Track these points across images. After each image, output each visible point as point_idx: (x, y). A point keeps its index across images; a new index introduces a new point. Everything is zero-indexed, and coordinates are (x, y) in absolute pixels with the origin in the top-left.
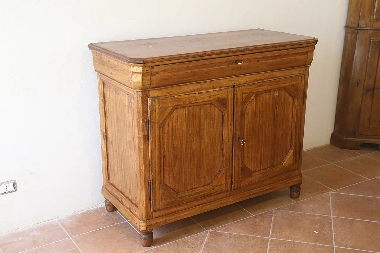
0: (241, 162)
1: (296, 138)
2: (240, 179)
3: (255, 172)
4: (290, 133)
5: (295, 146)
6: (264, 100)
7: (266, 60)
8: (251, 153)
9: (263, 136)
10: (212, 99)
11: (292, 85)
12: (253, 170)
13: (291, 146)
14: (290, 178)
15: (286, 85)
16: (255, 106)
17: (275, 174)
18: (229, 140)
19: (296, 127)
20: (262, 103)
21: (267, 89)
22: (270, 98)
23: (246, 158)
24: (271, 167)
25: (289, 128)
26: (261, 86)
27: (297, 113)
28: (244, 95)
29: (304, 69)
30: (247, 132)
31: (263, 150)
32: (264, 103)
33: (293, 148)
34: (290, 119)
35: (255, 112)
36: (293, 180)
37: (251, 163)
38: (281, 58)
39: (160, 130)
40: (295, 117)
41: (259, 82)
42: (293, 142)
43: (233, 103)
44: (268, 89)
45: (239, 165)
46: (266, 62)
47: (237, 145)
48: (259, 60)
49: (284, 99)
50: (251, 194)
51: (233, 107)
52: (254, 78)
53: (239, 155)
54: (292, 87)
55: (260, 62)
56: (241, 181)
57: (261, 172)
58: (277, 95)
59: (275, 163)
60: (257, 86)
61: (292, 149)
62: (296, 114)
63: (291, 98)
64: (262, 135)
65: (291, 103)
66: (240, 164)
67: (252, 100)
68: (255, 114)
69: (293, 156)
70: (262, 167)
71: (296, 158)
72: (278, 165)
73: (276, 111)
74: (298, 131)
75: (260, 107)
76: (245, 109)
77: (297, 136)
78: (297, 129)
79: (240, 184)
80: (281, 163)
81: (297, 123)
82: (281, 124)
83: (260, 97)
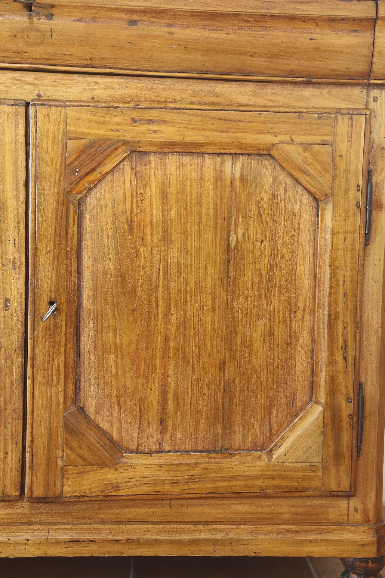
0: (61, 396)
1: (331, 362)
2: (60, 462)
3: (137, 451)
4: (305, 337)
5: (332, 392)
6: (173, 181)
7: (171, 25)
8: (112, 370)
9: (173, 319)
11: (307, 147)
12: (125, 444)
13: (313, 389)
14: (318, 524)
15: (275, 140)
16: (128, 194)
17: (234, 483)
18: (7, 300)
19: (330, 315)
20: (164, 193)
21: (178, 138)
22: (201, 179)
23: (92, 389)
24: (214, 451)
25: (299, 315)
26: (151, 122)
27: (333, 260)
28: (70, 142)
29: (368, 96)
30: (94, 288)
31: (171, 373)
32: (172, 190)
33: (323, 401)
34: (306, 282)
35: (132, 221)
36: (331, 537)
37: (115, 413)
38: (242, 28)
40: (328, 276)
42: (323, 378)
43: (22, 165)
44: (188, 139)
45: (54, 406)
46: (171, 33)
47: (42, 325)
48: (134, 17)
49: (274, 196)
50: (119, 538)
51: (23, 178)
52: (125, 91)
53: (55, 366)
54: (307, 155)
55: (140, 26)
56: (63, 471)
57: (164, 459)
58: (238, 174)
59: (237, 439)
60: (134, 121)
61: (317, 402)
62: (328, 264)
63: (306, 198)
64: (167, 315)
65: (306, 217)
66: (58, 404)
67: (112, 170)
68: (131, 228)
69: (324, 434)
70: (167, 439)
71: (337, 440)
72: (248, 451)
73: (233, 237)
74: (345, 334)
75: (156, 203)
76: (79, 197)
77: (339, 357)
78: (340, 328)
79: (59, 483)
80: (262, 449)
81: (336, 301)
82: (262, 292)
83: (152, 165)
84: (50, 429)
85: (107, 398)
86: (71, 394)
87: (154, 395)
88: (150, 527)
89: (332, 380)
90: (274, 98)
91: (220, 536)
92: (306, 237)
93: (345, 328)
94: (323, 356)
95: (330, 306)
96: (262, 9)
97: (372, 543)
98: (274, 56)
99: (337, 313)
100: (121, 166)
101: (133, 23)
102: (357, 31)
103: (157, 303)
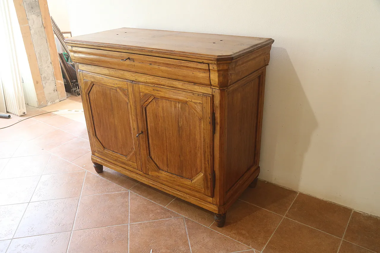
0: (146, 153)
1: (205, 164)
2: (147, 167)
3: (163, 170)
5: (205, 171)
6: (165, 106)
7: (159, 66)
8: (156, 150)
9: (168, 142)
10: (116, 86)
11: (195, 103)
12: (160, 168)
13: (201, 169)
14: (205, 201)
15: (188, 100)
16: (155, 108)
17: (184, 185)
19: (204, 151)
20: (163, 109)
21: (164, 96)
22: (171, 107)
23: (153, 153)
24: (179, 176)
25: (197, 148)
26: (158, 91)
27: (204, 137)
28: (141, 93)
29: (212, 90)
30: (150, 128)
31: (168, 154)
32: (165, 109)
34: (199, 140)
37: (158, 160)
38: (175, 68)
39: (86, 95)
40: (203, 141)
41: (156, 86)
43: (133, 97)
44: (166, 96)
46: (159, 68)
48: (151, 63)
50: (162, 187)
53: (144, 146)
56: (148, 169)
57: (168, 174)
58: (180, 107)
59: (184, 175)
60: (154, 90)
61: (202, 172)
65: (198, 123)
67: (151, 101)
68: (156, 117)
69: (204, 180)
70: (169, 170)
71: (207, 184)
72: (187, 178)
73: (180, 124)
74: (208, 157)
75: (161, 111)
76: (145, 107)
77: (207, 163)
78: (207, 155)
79: (148, 172)
80: (190, 179)
81: (205, 148)
82: (188, 140)
83: (160, 101)
84: (145, 160)
85: (156, 157)
86: (148, 153)
87: (165, 159)
88: (168, 187)
89: (205, 168)
90: (188, 87)
91: (182, 195)
92: (198, 128)
93: (208, 156)
94: (203, 161)
95: (204, 149)
96: (179, 63)
97: (217, 210)
98: (184, 77)
99: (206, 151)
100: (153, 101)
101: (151, 64)
102: (205, 72)
103: (164, 137)
